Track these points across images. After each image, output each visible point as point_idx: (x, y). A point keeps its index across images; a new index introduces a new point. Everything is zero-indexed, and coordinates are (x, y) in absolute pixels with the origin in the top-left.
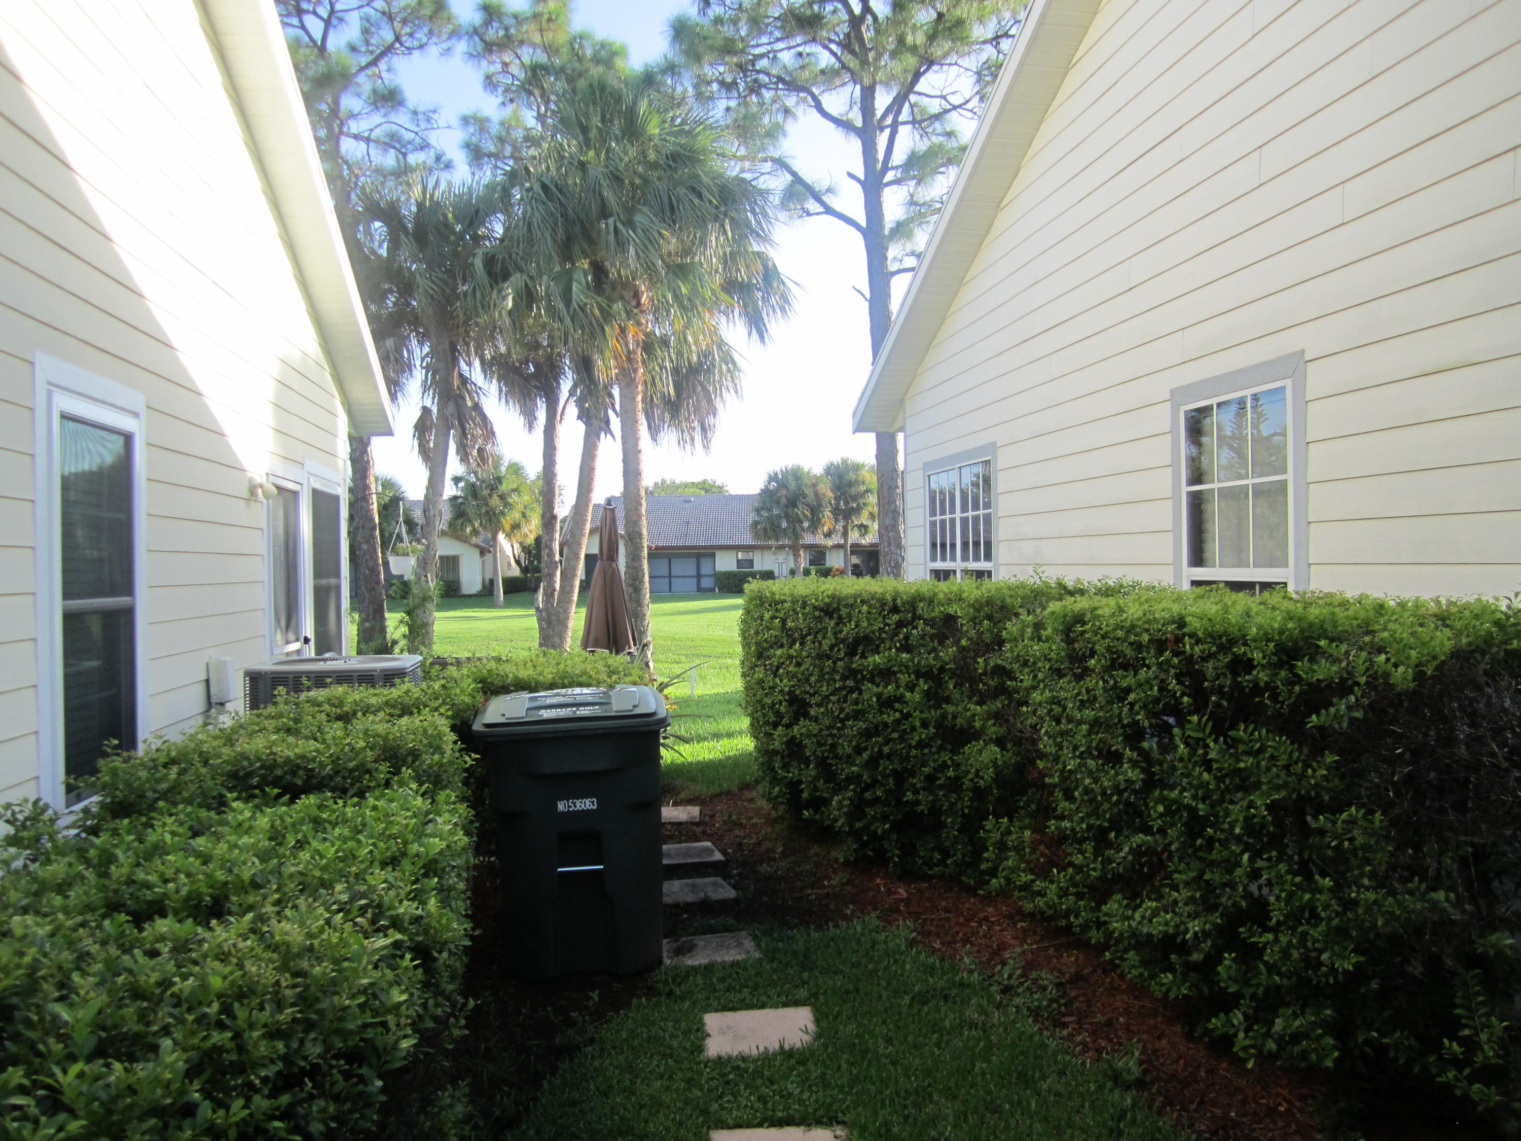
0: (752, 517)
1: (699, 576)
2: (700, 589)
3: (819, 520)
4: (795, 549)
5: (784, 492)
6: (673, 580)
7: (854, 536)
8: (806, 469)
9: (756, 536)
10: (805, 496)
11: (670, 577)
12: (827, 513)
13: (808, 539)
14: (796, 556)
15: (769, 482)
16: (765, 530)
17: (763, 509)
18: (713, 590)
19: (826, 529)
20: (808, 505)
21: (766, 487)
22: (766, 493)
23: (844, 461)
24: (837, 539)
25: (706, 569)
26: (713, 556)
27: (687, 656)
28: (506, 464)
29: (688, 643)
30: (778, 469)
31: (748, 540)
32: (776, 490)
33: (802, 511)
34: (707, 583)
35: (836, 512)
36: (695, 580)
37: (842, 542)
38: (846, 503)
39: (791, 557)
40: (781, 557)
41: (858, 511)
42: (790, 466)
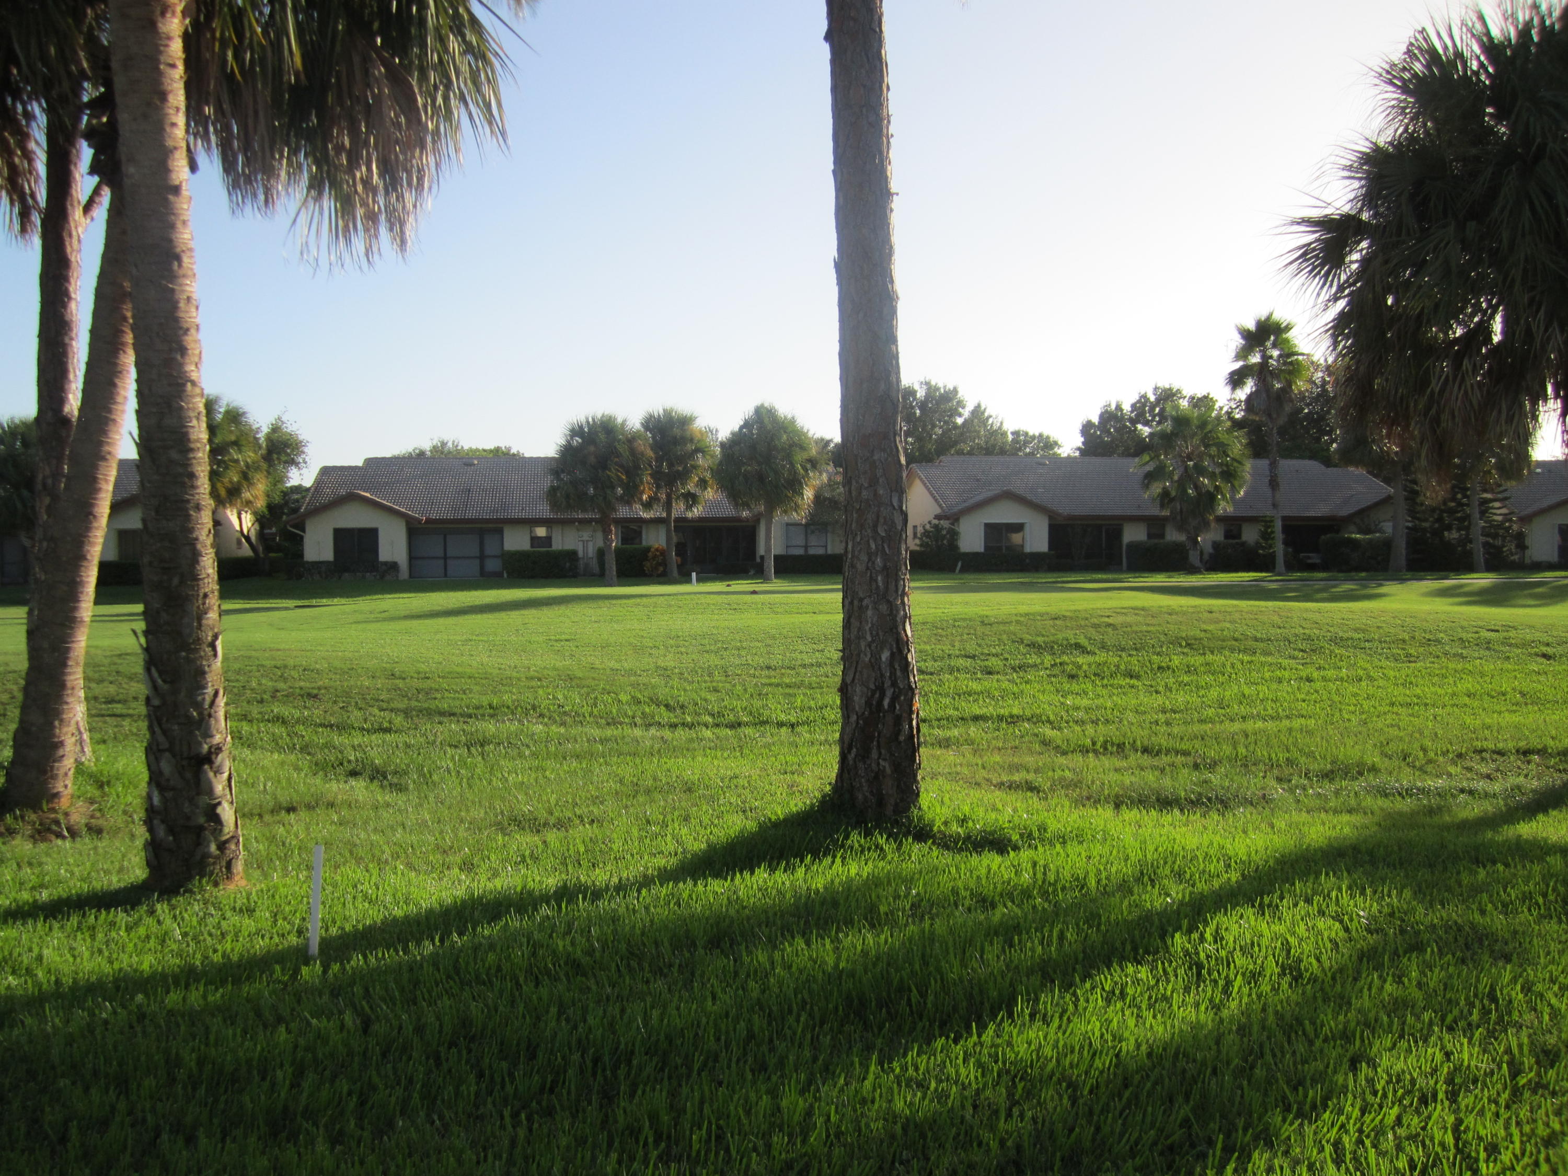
0: (548, 482)
1: (482, 557)
2: (483, 573)
3: (636, 487)
4: (604, 523)
5: (592, 448)
6: (449, 562)
7: (679, 509)
8: (620, 420)
9: (555, 505)
10: (618, 455)
11: (445, 558)
12: (647, 478)
13: (623, 512)
14: (607, 532)
15: (572, 437)
16: (568, 496)
17: (563, 471)
18: (498, 575)
19: (645, 497)
20: (622, 466)
21: (568, 442)
22: (568, 451)
23: (667, 413)
24: (657, 512)
25: (491, 548)
26: (500, 532)
27: (407, 713)
28: (222, 410)
29: (416, 683)
30: (583, 420)
31: (544, 510)
32: (580, 448)
33: (613, 473)
34: (492, 565)
35: (657, 476)
36: (477, 562)
37: (664, 515)
38: (671, 465)
39: (599, 535)
40: (586, 535)
41: (683, 476)
42: (599, 416)
